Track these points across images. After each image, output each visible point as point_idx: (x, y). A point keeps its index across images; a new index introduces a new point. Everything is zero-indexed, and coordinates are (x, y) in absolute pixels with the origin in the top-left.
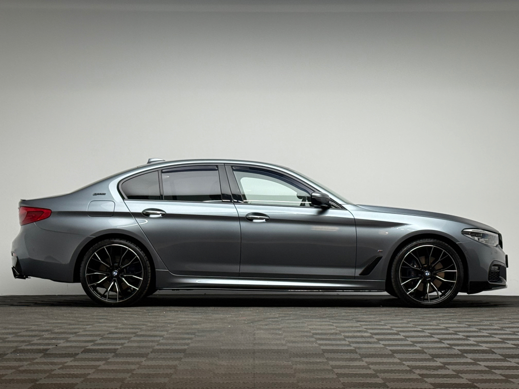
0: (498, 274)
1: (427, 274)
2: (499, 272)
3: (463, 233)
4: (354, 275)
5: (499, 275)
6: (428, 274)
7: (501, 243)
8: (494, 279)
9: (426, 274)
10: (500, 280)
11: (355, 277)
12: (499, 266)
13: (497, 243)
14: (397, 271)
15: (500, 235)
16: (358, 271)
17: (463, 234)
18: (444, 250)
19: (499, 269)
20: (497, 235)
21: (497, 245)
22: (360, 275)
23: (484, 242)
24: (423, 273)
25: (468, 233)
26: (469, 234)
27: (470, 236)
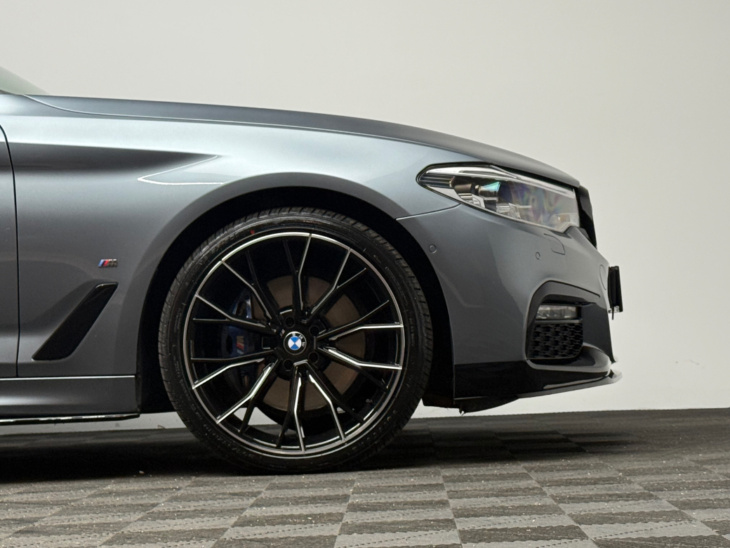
0: (576, 332)
1: (295, 342)
2: (579, 327)
3: (425, 178)
4: (14, 361)
5: (580, 338)
6: (299, 344)
7: (587, 223)
8: (556, 353)
9: (291, 343)
10: (586, 356)
11: (17, 369)
12: (579, 304)
13: (574, 221)
14: (175, 337)
15: (581, 194)
16: (31, 344)
17: (422, 184)
18: (350, 250)
19: (579, 314)
20: (572, 195)
21: (570, 228)
22: (36, 357)
23: (516, 216)
24: (281, 341)
25: (443, 181)
26: (447, 186)
27: (451, 192)
